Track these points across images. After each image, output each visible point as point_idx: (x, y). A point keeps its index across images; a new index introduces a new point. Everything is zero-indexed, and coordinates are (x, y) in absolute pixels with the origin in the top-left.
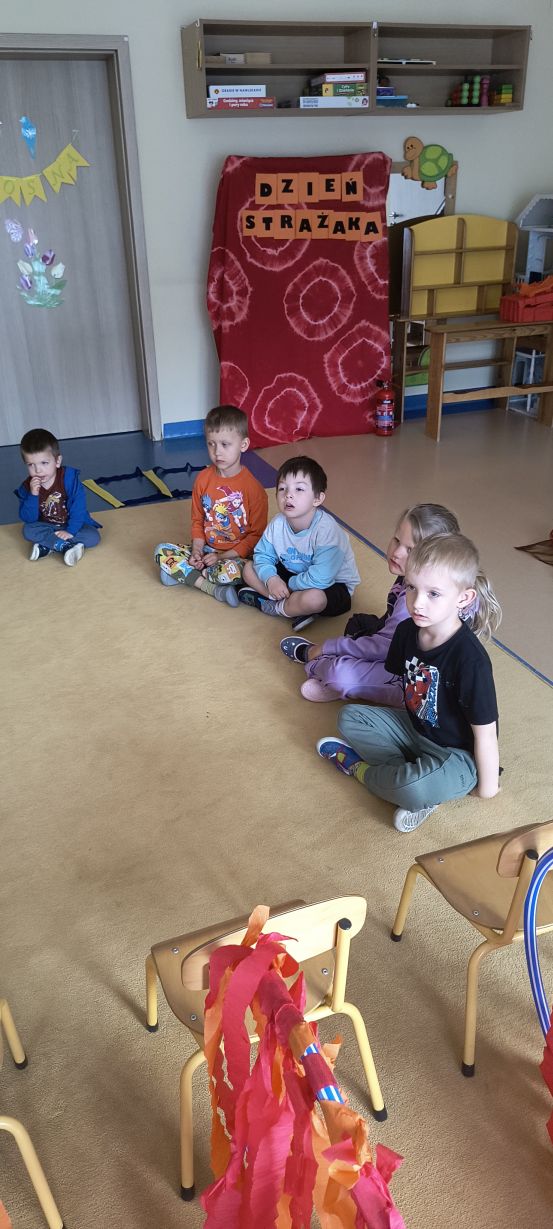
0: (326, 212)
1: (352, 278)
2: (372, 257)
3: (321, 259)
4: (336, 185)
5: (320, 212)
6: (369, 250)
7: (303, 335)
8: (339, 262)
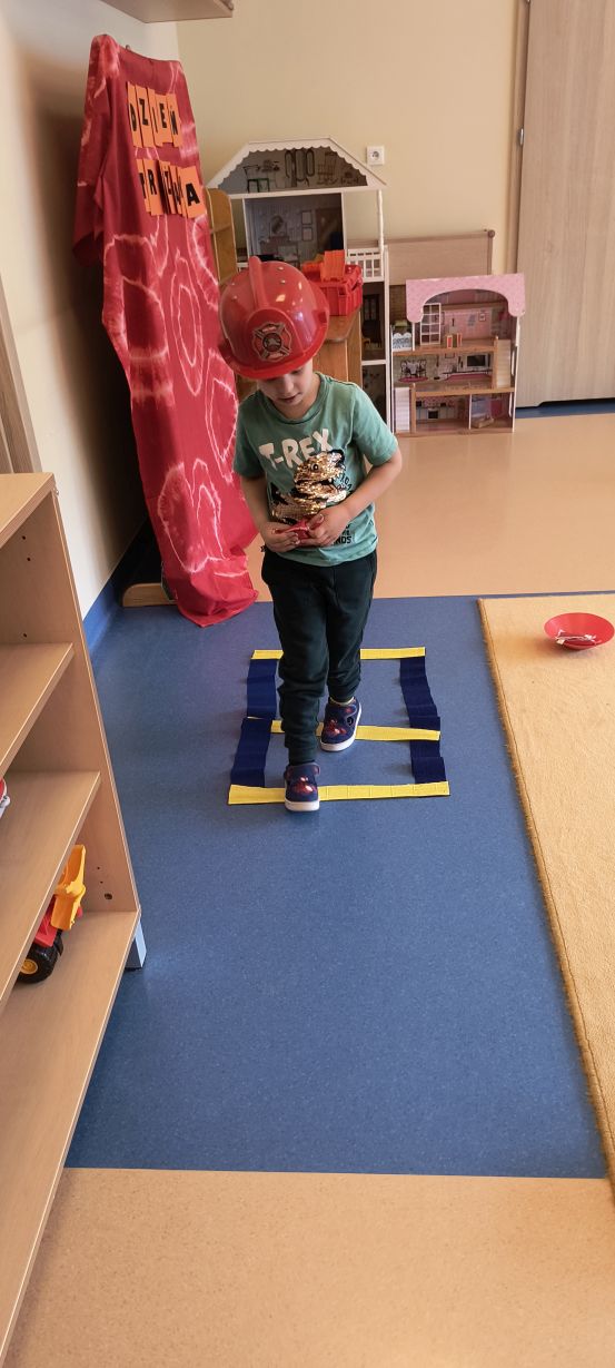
1: (193, 281)
2: (199, 243)
3: (178, 251)
4: (166, 116)
6: (194, 231)
7: (192, 390)
8: (184, 253)
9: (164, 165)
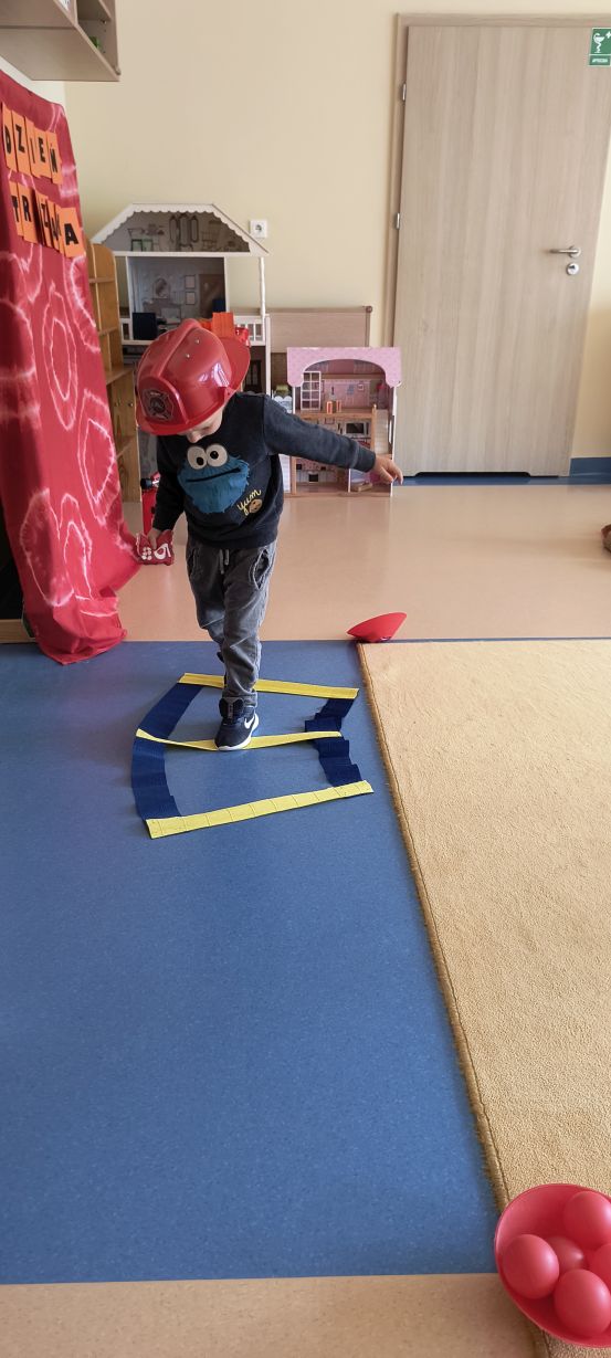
1: (69, 318)
2: (76, 283)
4: (45, 151)
6: (72, 271)
7: (63, 423)
8: (60, 288)
9: (41, 198)
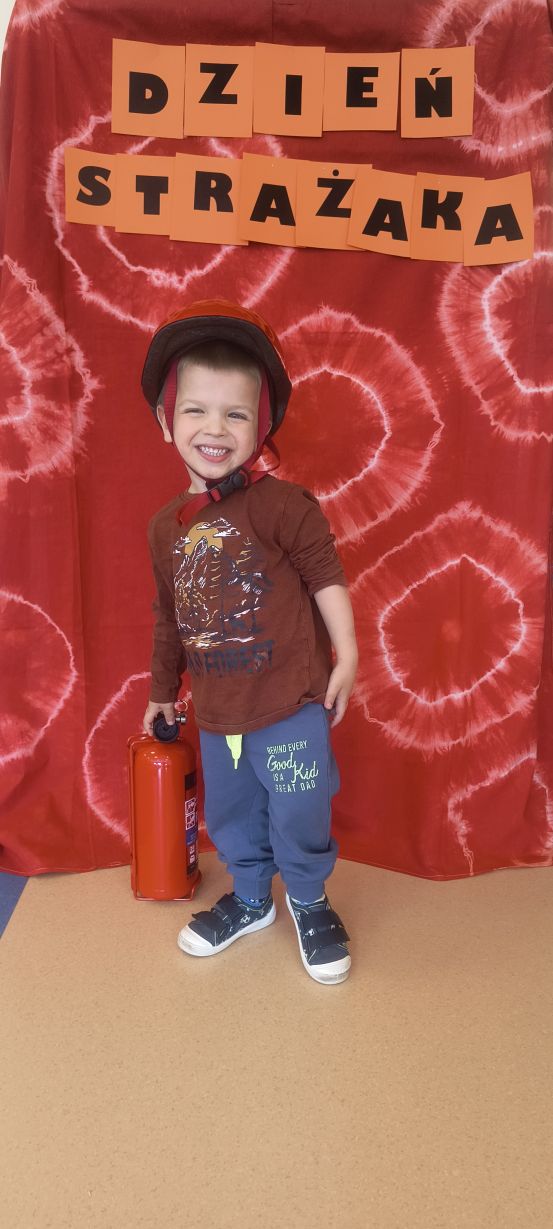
0: (346, 171)
1: (429, 374)
2: (499, 312)
3: (327, 312)
4: (383, 88)
5: (326, 169)
6: (490, 291)
